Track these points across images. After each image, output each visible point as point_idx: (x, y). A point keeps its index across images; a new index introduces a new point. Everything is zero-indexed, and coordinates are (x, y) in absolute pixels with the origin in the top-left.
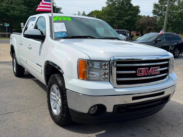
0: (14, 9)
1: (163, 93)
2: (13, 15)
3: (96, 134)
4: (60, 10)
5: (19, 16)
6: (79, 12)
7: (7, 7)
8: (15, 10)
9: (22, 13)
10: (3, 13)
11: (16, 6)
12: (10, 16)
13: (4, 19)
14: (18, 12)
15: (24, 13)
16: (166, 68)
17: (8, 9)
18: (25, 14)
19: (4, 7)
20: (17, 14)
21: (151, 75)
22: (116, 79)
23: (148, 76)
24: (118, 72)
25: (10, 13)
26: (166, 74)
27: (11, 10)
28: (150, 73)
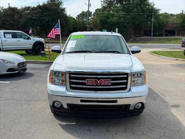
0: (113, 15)
1: (116, 101)
2: (112, 22)
3: (66, 123)
4: (159, 11)
5: (117, 21)
6: (182, 11)
7: (108, 15)
8: (114, 17)
9: (120, 19)
10: (104, 21)
11: (115, 13)
12: (110, 22)
13: (105, 26)
14: (116, 18)
15: (121, 18)
16: (126, 81)
17: (108, 16)
18: (122, 20)
19: (105, 14)
20: (116, 20)
21: (100, 85)
22: (69, 85)
23: (97, 85)
24: (72, 80)
25: (110, 20)
26: (125, 86)
27: (110, 17)
28: (99, 84)
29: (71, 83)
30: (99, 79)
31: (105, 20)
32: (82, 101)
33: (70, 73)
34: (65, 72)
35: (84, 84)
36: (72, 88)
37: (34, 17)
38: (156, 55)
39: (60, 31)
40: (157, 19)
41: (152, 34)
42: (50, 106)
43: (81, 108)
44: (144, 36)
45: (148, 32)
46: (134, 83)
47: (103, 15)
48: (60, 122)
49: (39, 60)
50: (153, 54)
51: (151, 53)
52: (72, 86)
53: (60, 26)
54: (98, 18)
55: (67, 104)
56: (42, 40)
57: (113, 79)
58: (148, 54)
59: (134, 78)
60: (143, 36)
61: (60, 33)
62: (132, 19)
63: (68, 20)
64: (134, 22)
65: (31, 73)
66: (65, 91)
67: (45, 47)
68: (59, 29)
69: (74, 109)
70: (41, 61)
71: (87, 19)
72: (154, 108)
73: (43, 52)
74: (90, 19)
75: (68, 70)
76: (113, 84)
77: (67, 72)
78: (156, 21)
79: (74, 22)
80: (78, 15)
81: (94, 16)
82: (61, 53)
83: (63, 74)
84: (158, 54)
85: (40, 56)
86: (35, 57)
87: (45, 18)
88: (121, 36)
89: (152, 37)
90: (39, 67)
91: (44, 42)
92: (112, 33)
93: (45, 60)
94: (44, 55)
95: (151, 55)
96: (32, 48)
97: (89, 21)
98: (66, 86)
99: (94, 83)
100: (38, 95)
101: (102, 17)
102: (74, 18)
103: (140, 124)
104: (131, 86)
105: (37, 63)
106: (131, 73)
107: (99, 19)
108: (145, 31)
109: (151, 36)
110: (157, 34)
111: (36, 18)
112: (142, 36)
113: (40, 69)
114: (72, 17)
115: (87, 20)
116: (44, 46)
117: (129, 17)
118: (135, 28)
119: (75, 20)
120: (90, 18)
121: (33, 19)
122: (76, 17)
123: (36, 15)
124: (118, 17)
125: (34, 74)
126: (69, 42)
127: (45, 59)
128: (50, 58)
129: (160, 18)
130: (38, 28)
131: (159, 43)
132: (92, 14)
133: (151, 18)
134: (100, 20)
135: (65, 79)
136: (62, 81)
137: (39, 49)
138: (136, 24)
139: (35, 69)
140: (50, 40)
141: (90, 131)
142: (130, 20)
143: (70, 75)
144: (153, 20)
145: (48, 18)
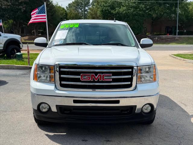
0: (120, 4)
1: (118, 102)
2: (119, 13)
3: (55, 134)
8: (122, 6)
12: (116, 14)
14: (125, 8)
16: (130, 76)
17: (113, 6)
19: (109, 3)
20: (124, 11)
21: (98, 82)
22: (59, 82)
23: (94, 82)
24: (62, 76)
25: (115, 11)
26: (129, 83)
27: (116, 7)
28: (96, 79)
29: (61, 79)
30: (96, 73)
31: (108, 11)
32: (75, 101)
33: (61, 67)
34: (54, 66)
35: (78, 80)
36: (62, 86)
37: (4, 5)
38: (180, 58)
39: (46, 17)
40: (185, 10)
41: (177, 31)
42: (34, 110)
43: (74, 111)
44: (166, 34)
45: (171, 28)
46: (141, 80)
47: (106, 3)
48: (47, 133)
49: (13, 64)
50: (177, 57)
51: (174, 56)
52: (63, 82)
53: (46, 11)
54: (98, 8)
55: (56, 105)
56: (17, 37)
57: (114, 74)
58: (171, 58)
59: (141, 73)
60: (164, 35)
61: (46, 20)
62: (147, 9)
63: (55, 10)
64: (150, 14)
65: (3, 81)
66: (54, 89)
67: (21, 48)
68: (46, 14)
69: (65, 112)
70: (17, 65)
71: (83, 9)
72: (170, 118)
73: (18, 54)
74: (86, 10)
75: (57, 63)
76: (114, 80)
77: (56, 65)
78: (183, 13)
79: (63, 13)
80: (69, 4)
81: (93, 5)
82: (48, 46)
83: (52, 68)
84: (183, 58)
85: (15, 60)
86: (8, 60)
87: (20, 7)
88: (127, 26)
89: (177, 36)
90: (13, 74)
91: (19, 40)
92: (115, 21)
93: (22, 65)
94: (20, 58)
95: (174, 59)
96: (2, 49)
97: (86, 13)
98: (55, 83)
99: (91, 79)
100: (15, 105)
101: (104, 6)
102: (64, 9)
103: (149, 134)
104: (137, 84)
105: (11, 69)
106: (137, 67)
107: (99, 10)
108: (167, 28)
109: (176, 34)
110: (185, 31)
111: (6, 7)
112: (162, 35)
113: (16, 76)
114: (60, 7)
115: (82, 11)
116: (19, 46)
117: (143, 6)
118: (152, 22)
119: (66, 11)
120: (87, 8)
121: (4, 9)
122: (67, 7)
123: (7, 3)
124: (127, 6)
125: (7, 81)
126: (58, 32)
127: (21, 63)
128: (29, 62)
129: (188, 8)
130: (11, 21)
131: (187, 44)
132: (90, 3)
133: (175, 8)
134: (102, 11)
135: (53, 74)
136: (51, 77)
137: (13, 50)
138: (153, 17)
139: (8, 76)
140: (27, 40)
141: (86, 141)
142: (145, 11)
143: (60, 70)
144: (179, 11)
145: (25, 7)
